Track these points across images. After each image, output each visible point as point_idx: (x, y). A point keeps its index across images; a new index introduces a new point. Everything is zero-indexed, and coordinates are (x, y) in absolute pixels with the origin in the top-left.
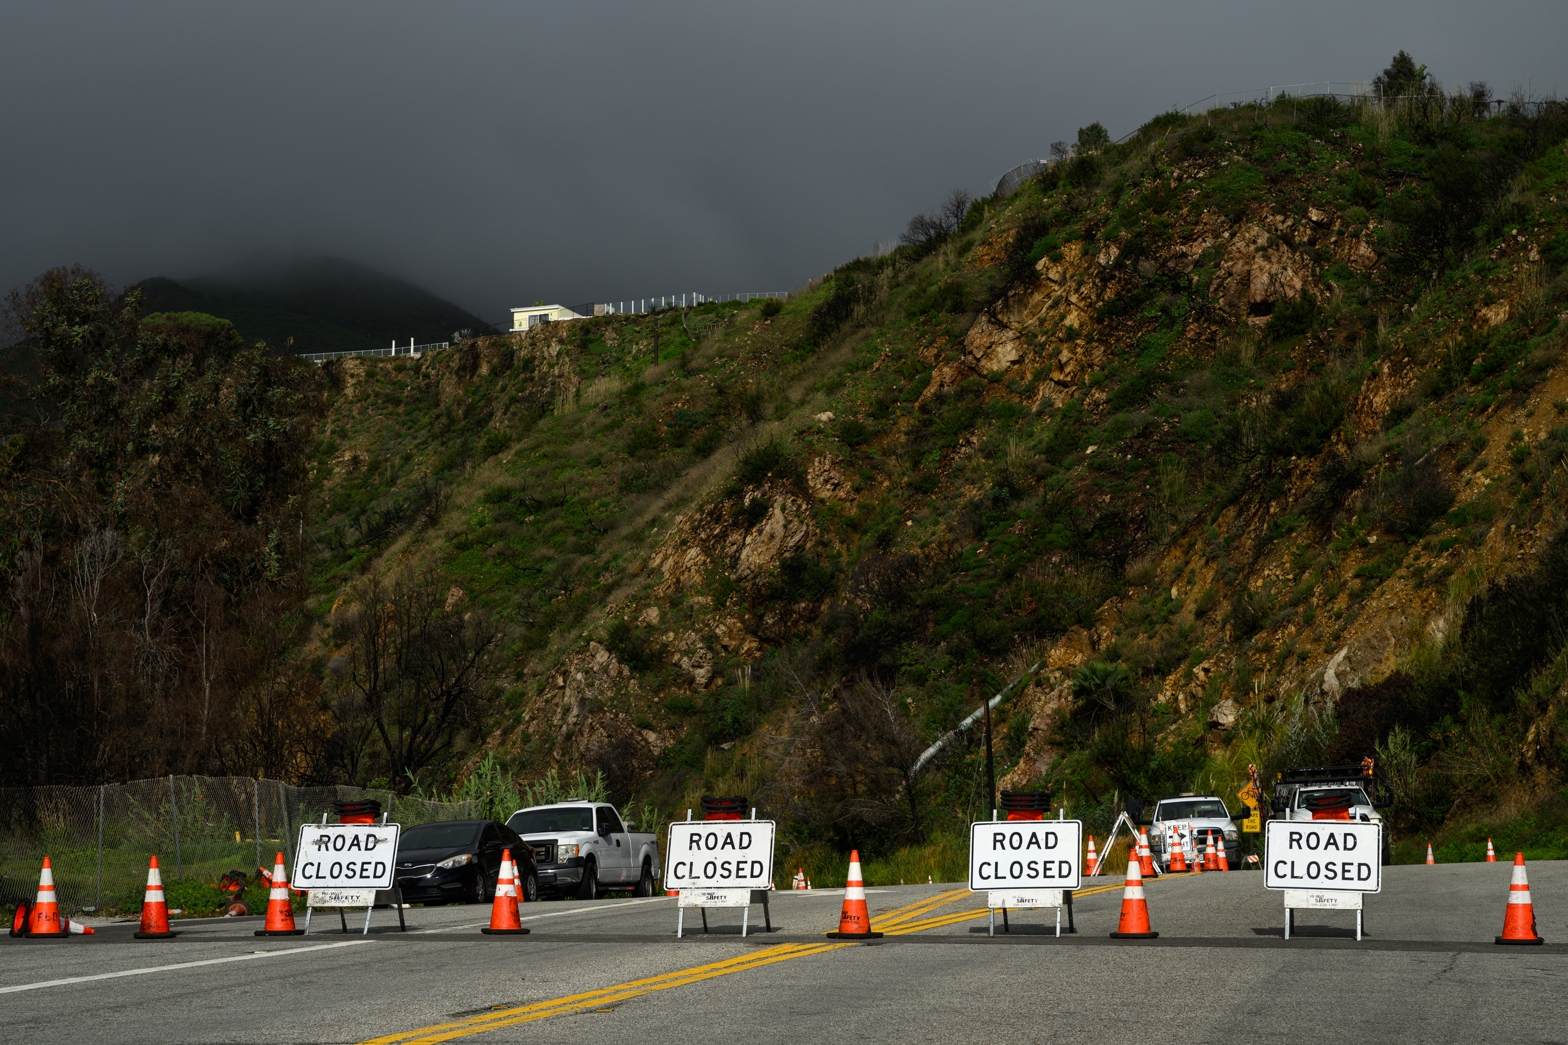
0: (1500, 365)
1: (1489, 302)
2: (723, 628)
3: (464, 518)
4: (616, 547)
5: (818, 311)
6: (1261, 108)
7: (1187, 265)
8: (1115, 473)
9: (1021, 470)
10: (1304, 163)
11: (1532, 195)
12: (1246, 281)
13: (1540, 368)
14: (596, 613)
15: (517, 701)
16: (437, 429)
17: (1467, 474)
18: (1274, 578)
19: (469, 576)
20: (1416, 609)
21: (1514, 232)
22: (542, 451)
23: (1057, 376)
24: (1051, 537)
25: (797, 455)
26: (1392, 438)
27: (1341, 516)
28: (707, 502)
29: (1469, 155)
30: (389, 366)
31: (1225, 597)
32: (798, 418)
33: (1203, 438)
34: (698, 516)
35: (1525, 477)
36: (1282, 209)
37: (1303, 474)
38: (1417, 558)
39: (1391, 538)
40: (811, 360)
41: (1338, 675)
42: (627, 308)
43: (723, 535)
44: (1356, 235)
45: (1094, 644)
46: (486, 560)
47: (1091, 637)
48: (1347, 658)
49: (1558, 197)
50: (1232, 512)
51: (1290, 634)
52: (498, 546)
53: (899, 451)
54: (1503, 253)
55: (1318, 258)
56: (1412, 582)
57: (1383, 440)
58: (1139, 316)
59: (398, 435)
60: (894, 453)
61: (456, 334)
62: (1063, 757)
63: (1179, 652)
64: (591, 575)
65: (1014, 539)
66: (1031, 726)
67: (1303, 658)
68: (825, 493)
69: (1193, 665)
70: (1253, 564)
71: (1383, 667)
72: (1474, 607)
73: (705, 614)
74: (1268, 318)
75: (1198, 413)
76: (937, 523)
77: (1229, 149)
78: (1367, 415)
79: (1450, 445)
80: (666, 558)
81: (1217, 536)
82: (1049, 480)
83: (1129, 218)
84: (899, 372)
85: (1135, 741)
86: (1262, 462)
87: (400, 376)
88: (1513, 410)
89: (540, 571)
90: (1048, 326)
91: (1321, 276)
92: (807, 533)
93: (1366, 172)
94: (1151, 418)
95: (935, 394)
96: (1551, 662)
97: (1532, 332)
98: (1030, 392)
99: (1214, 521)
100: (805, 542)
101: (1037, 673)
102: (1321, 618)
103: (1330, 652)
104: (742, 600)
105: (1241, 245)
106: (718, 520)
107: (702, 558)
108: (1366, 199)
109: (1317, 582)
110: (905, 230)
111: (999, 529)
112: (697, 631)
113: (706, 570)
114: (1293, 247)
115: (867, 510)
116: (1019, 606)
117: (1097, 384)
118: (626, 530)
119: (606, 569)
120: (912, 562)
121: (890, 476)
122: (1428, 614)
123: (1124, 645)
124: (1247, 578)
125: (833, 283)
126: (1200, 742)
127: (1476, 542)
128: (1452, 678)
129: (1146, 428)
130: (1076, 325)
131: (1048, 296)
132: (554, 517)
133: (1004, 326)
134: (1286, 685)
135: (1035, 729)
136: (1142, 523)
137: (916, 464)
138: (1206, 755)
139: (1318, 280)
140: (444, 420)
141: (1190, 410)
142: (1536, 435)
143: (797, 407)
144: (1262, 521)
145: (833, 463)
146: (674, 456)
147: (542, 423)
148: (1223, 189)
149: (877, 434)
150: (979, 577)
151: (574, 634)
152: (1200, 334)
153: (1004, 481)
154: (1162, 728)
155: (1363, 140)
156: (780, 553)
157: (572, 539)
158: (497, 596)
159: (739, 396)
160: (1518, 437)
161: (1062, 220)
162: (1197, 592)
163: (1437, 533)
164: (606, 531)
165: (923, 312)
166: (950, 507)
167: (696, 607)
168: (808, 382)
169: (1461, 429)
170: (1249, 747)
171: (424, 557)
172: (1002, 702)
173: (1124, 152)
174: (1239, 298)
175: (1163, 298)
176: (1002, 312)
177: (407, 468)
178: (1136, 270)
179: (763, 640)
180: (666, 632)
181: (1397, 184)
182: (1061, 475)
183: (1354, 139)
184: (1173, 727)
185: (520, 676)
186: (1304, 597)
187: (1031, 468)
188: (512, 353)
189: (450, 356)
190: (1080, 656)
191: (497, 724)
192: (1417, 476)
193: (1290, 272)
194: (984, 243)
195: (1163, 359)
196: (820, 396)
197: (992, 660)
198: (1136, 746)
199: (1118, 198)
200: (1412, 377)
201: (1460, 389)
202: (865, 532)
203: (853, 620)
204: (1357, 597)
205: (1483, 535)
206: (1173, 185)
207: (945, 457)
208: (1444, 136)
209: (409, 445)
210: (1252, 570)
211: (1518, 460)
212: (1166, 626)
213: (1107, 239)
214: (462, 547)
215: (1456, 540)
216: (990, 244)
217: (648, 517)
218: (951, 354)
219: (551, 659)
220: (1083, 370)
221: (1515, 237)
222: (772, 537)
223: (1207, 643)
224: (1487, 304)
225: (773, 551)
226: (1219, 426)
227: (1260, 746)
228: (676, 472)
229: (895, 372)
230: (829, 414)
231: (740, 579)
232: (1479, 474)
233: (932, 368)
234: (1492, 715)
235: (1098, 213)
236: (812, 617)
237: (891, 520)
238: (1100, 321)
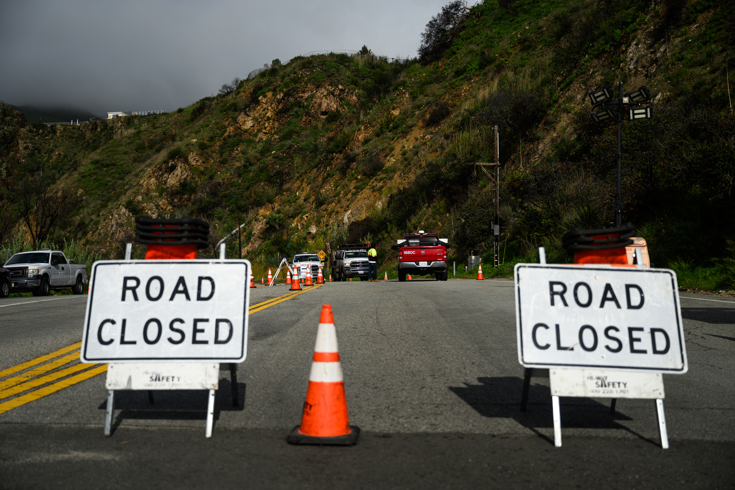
0: (398, 127)
1: (394, 109)
2: (161, 202)
3: (84, 168)
4: (130, 178)
5: (194, 110)
6: (325, 56)
7: (303, 100)
8: (280, 159)
9: (252, 158)
10: (338, 72)
11: (407, 78)
12: (320, 105)
13: (411, 127)
14: (123, 197)
15: (97, 223)
16: (84, 146)
17: (388, 158)
18: (328, 189)
19: (85, 186)
20: (372, 198)
21: (402, 89)
22: (109, 149)
23: (264, 131)
24: (261, 177)
25: (186, 151)
26: (365, 147)
27: (349, 170)
28: (158, 165)
29: (384, 72)
30: (70, 127)
31: (313, 195)
32: (186, 141)
33: (307, 150)
34: (155, 169)
35: (406, 159)
36: (331, 85)
37: (337, 159)
38: (373, 183)
39: (365, 177)
40: (191, 125)
41: (348, 218)
42: (142, 113)
43: (162, 175)
44: (352, 93)
45: (273, 209)
46: (91, 181)
47: (272, 207)
48: (351, 213)
49: (414, 79)
50: (315, 170)
51: (333, 206)
52: (95, 177)
53: (217, 152)
54: (398, 95)
55: (341, 99)
56: (371, 190)
57: (362, 148)
58: (289, 114)
59: (73, 147)
60: (215, 152)
61: (91, 119)
62: (263, 242)
63: (299, 211)
64: (122, 186)
65: (250, 177)
66: (253, 233)
67: (337, 213)
68: (194, 163)
69: (303, 215)
70: (322, 185)
71: (362, 216)
72: (392, 197)
73: (156, 198)
74: (325, 116)
75: (305, 142)
76: (227, 173)
77: (316, 67)
78: (357, 142)
79: (383, 149)
80: (144, 181)
81: (311, 177)
82: (261, 161)
83: (286, 85)
84: (217, 128)
85: (285, 238)
86: (325, 155)
87: (74, 131)
88: (402, 139)
89: (107, 185)
90: (262, 116)
91: (342, 105)
92: (188, 175)
93: (355, 76)
94: (291, 143)
95: (228, 135)
96: (418, 214)
97: (407, 117)
98: (256, 135)
99: (310, 172)
100: (187, 177)
101: (255, 217)
102: (343, 201)
103: (346, 211)
104: (167, 194)
105: (319, 94)
106: (161, 170)
107: (156, 181)
108: (355, 83)
109: (342, 190)
110: (221, 88)
111: (245, 175)
112: (153, 203)
113: (157, 185)
114: (334, 96)
115: (206, 168)
116: (251, 197)
117: (276, 133)
118: (133, 173)
119: (127, 184)
120: (219, 184)
121: (213, 159)
122: (376, 200)
123: (282, 209)
124: (320, 189)
125: (199, 104)
126: (305, 238)
127: (391, 178)
128: (385, 219)
129: (290, 146)
130: (270, 116)
131: (262, 107)
132: (112, 169)
133: (249, 116)
134: (332, 221)
135: (254, 234)
136: (288, 174)
137: (221, 156)
138: (307, 242)
139: (341, 106)
140: (86, 144)
141: (303, 142)
142: (409, 147)
143: (186, 137)
144: (324, 173)
145: (196, 154)
146: (150, 152)
147: (110, 142)
148: (314, 78)
149: (210, 146)
150: (239, 189)
151: (115, 203)
152: (306, 120)
153: (247, 160)
154: (293, 234)
155: (355, 66)
156: (180, 180)
157: (117, 176)
158: (94, 192)
159: (170, 135)
160: (404, 147)
161: (266, 85)
162: (304, 194)
163: (379, 175)
164: (128, 174)
165: (225, 111)
166: (231, 168)
167: (153, 196)
168: (190, 130)
169: (386, 145)
170: (320, 239)
171: (71, 180)
172: (245, 226)
173: (285, 67)
174: (318, 110)
175: (296, 109)
176: (248, 111)
177: (75, 157)
178: (288, 100)
179: (174, 206)
180: (144, 203)
181: (364, 79)
182: (265, 159)
183: (352, 66)
184: (297, 234)
185: (98, 216)
186: (338, 195)
187: (256, 157)
188: (107, 125)
189: (89, 125)
190: (269, 212)
191: (91, 230)
192: (373, 158)
193: (333, 103)
194: (243, 92)
195: (295, 127)
196: (193, 134)
197: (242, 213)
198: (285, 239)
199: (283, 79)
200: (371, 130)
201: (386, 133)
202: (206, 175)
203: (201, 201)
204: (354, 194)
205: (393, 176)
206: (300, 76)
207: (230, 154)
208: (377, 67)
209: (76, 150)
210: (321, 187)
211: (404, 154)
212: (295, 204)
213: (280, 91)
214: (83, 177)
215: (385, 178)
216: (245, 92)
217: (140, 169)
218: (233, 123)
219: (108, 210)
220: (272, 129)
221: (402, 90)
222: (177, 176)
223: (307, 209)
224: (393, 110)
225: (178, 180)
226: (311, 146)
227: (324, 240)
228: (149, 157)
229: (216, 128)
230: (196, 140)
231: (167, 188)
232: (392, 158)
233: (227, 127)
234: (398, 230)
235: (277, 83)
236: (189, 200)
237: (213, 172)
238: (277, 115)
